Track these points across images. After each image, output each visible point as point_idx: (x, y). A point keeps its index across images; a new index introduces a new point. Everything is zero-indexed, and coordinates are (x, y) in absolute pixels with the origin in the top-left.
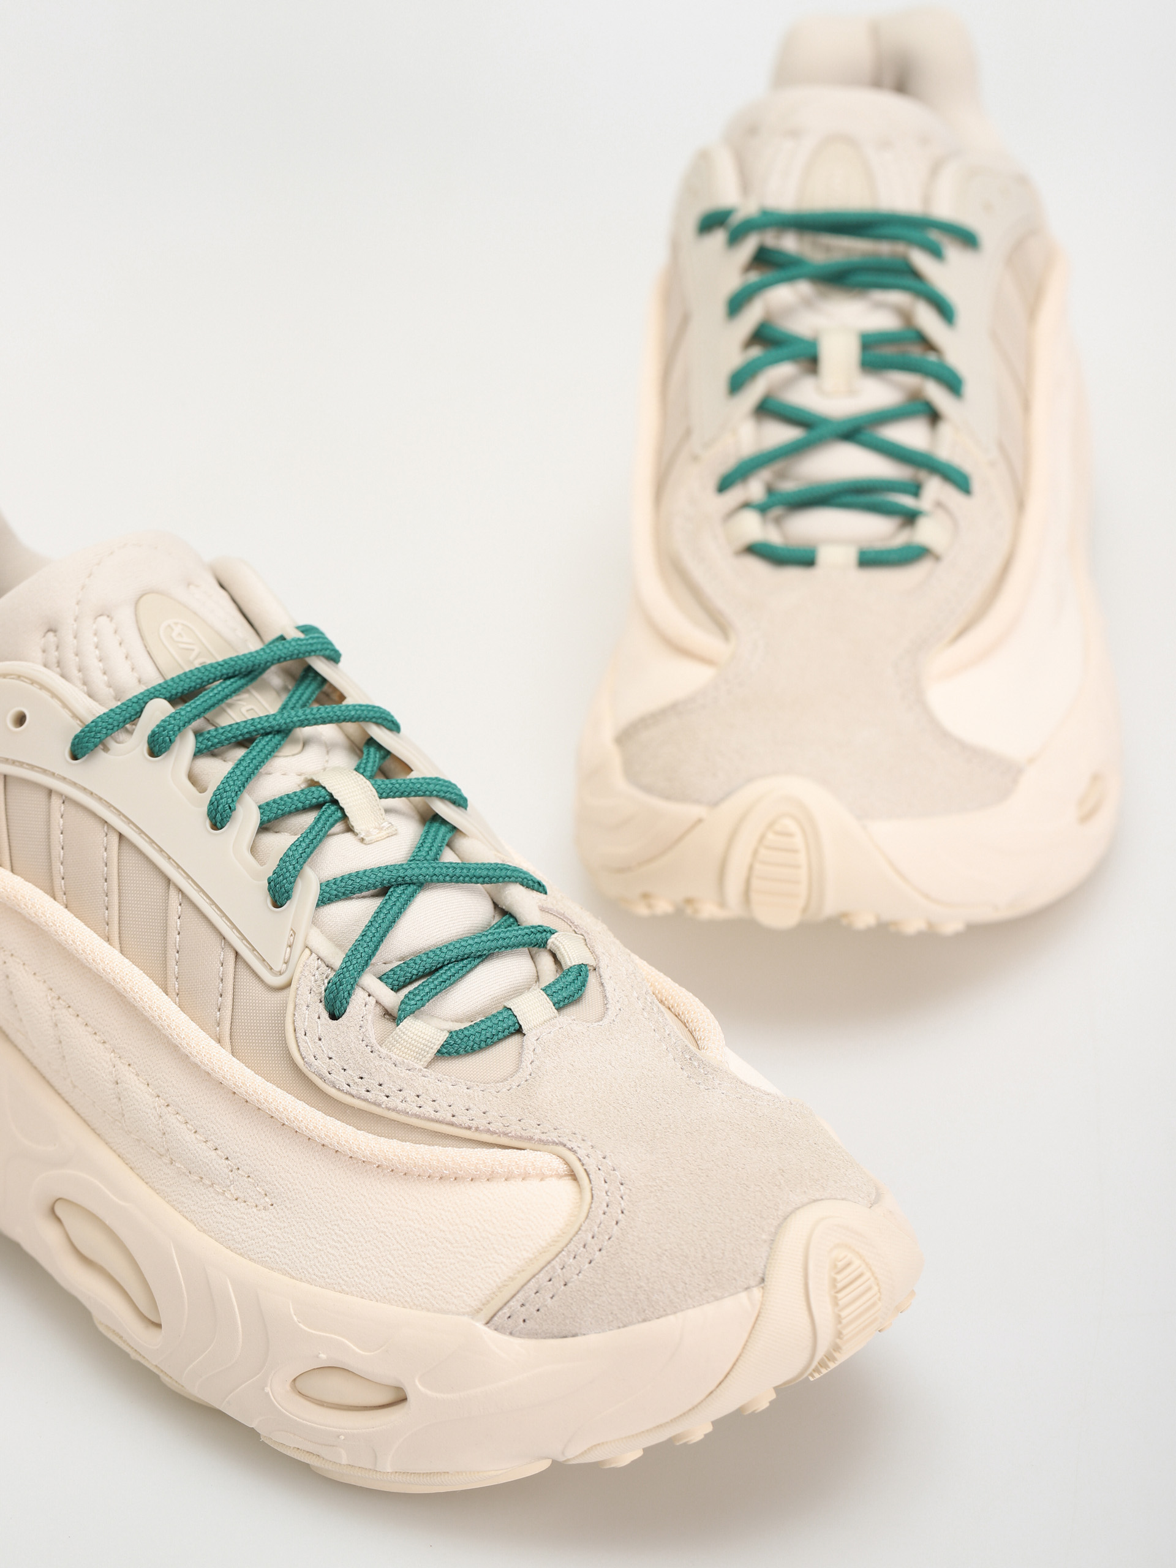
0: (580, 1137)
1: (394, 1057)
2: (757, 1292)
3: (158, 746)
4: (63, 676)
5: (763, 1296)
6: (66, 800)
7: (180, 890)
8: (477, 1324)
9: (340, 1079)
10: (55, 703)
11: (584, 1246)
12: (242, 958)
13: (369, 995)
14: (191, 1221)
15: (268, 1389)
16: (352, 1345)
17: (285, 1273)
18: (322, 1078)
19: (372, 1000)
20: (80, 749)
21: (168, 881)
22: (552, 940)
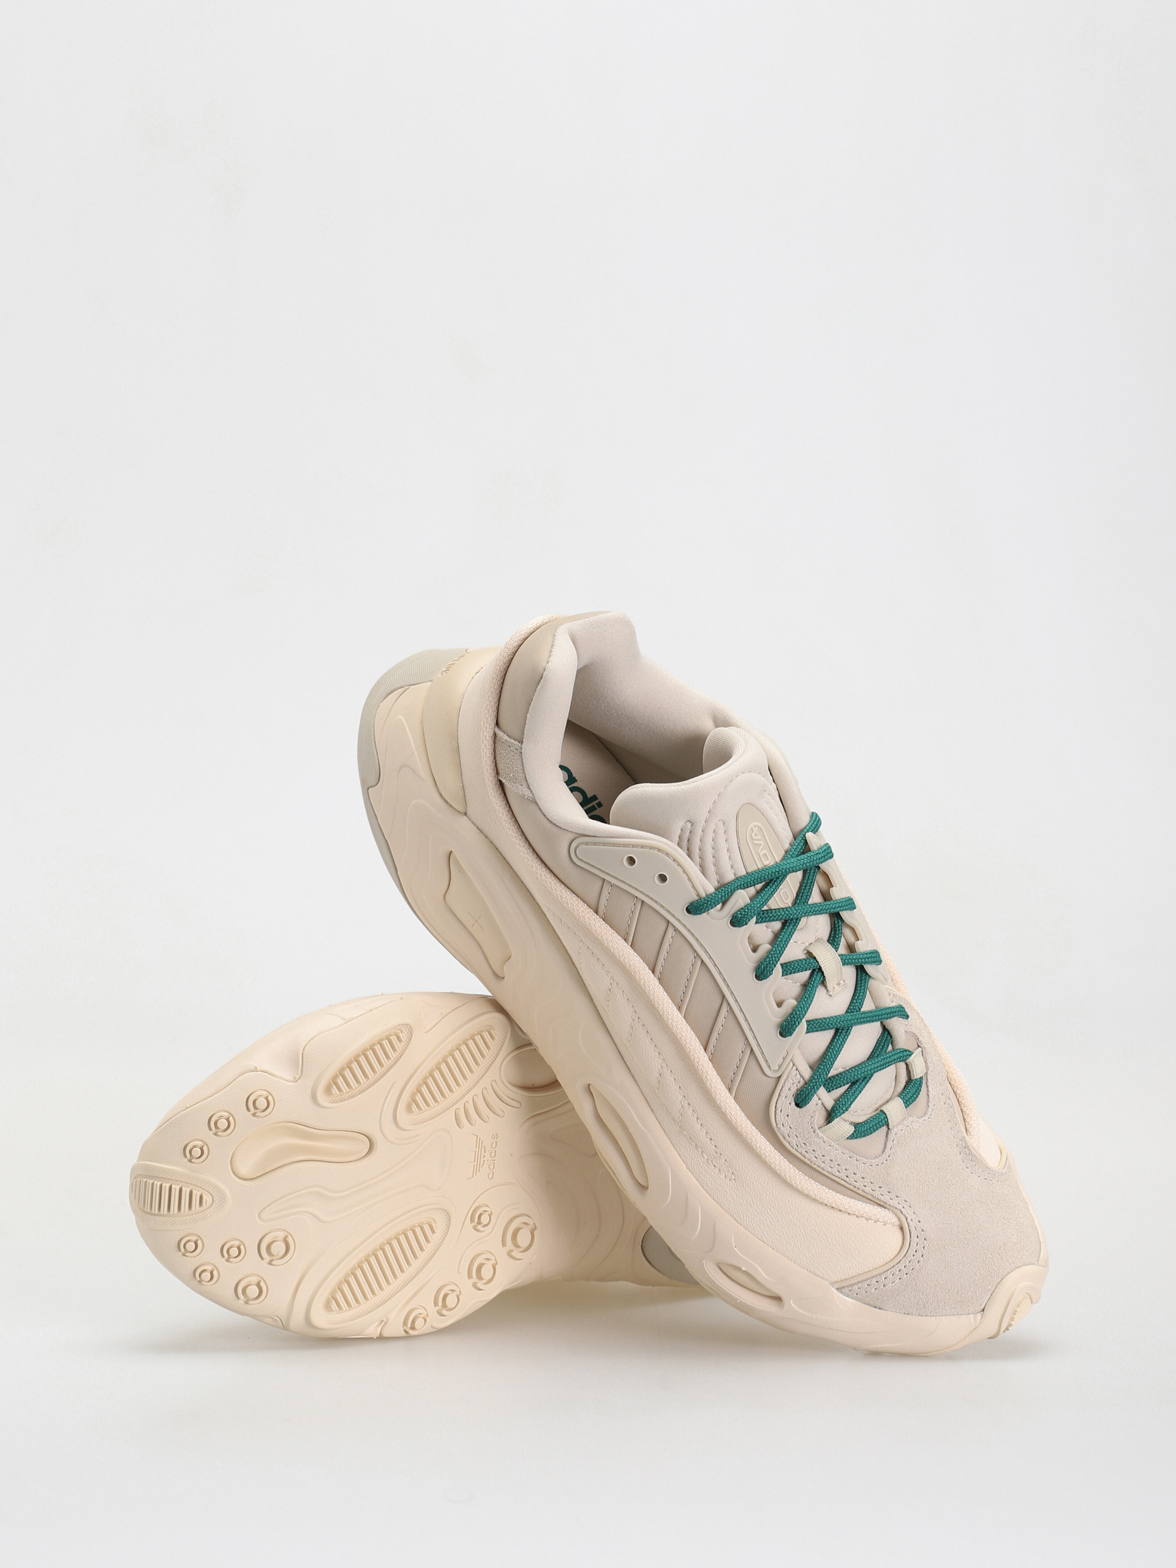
0: (908, 1204)
1: (825, 1138)
2: (979, 1316)
3: (737, 921)
4: (689, 856)
5: (981, 1319)
6: (676, 930)
7: (729, 1004)
8: (832, 1289)
9: (794, 1141)
10: (684, 876)
11: (899, 1271)
12: (754, 1053)
13: (819, 1099)
14: (683, 1160)
15: (704, 1262)
16: (761, 1271)
17: (732, 1216)
18: (784, 1138)
19: (820, 1102)
20: (695, 909)
21: (724, 997)
22: (910, 1060)
